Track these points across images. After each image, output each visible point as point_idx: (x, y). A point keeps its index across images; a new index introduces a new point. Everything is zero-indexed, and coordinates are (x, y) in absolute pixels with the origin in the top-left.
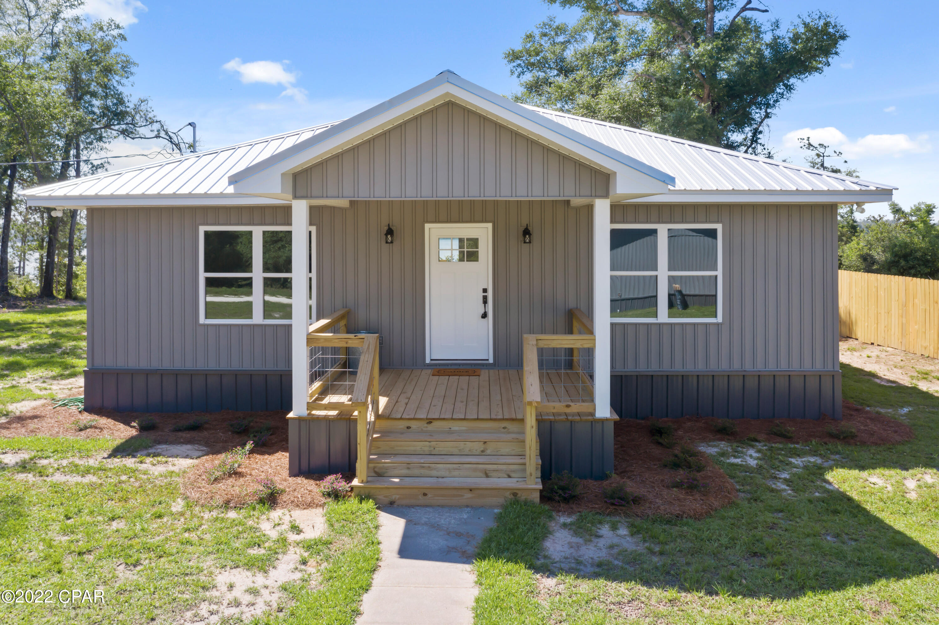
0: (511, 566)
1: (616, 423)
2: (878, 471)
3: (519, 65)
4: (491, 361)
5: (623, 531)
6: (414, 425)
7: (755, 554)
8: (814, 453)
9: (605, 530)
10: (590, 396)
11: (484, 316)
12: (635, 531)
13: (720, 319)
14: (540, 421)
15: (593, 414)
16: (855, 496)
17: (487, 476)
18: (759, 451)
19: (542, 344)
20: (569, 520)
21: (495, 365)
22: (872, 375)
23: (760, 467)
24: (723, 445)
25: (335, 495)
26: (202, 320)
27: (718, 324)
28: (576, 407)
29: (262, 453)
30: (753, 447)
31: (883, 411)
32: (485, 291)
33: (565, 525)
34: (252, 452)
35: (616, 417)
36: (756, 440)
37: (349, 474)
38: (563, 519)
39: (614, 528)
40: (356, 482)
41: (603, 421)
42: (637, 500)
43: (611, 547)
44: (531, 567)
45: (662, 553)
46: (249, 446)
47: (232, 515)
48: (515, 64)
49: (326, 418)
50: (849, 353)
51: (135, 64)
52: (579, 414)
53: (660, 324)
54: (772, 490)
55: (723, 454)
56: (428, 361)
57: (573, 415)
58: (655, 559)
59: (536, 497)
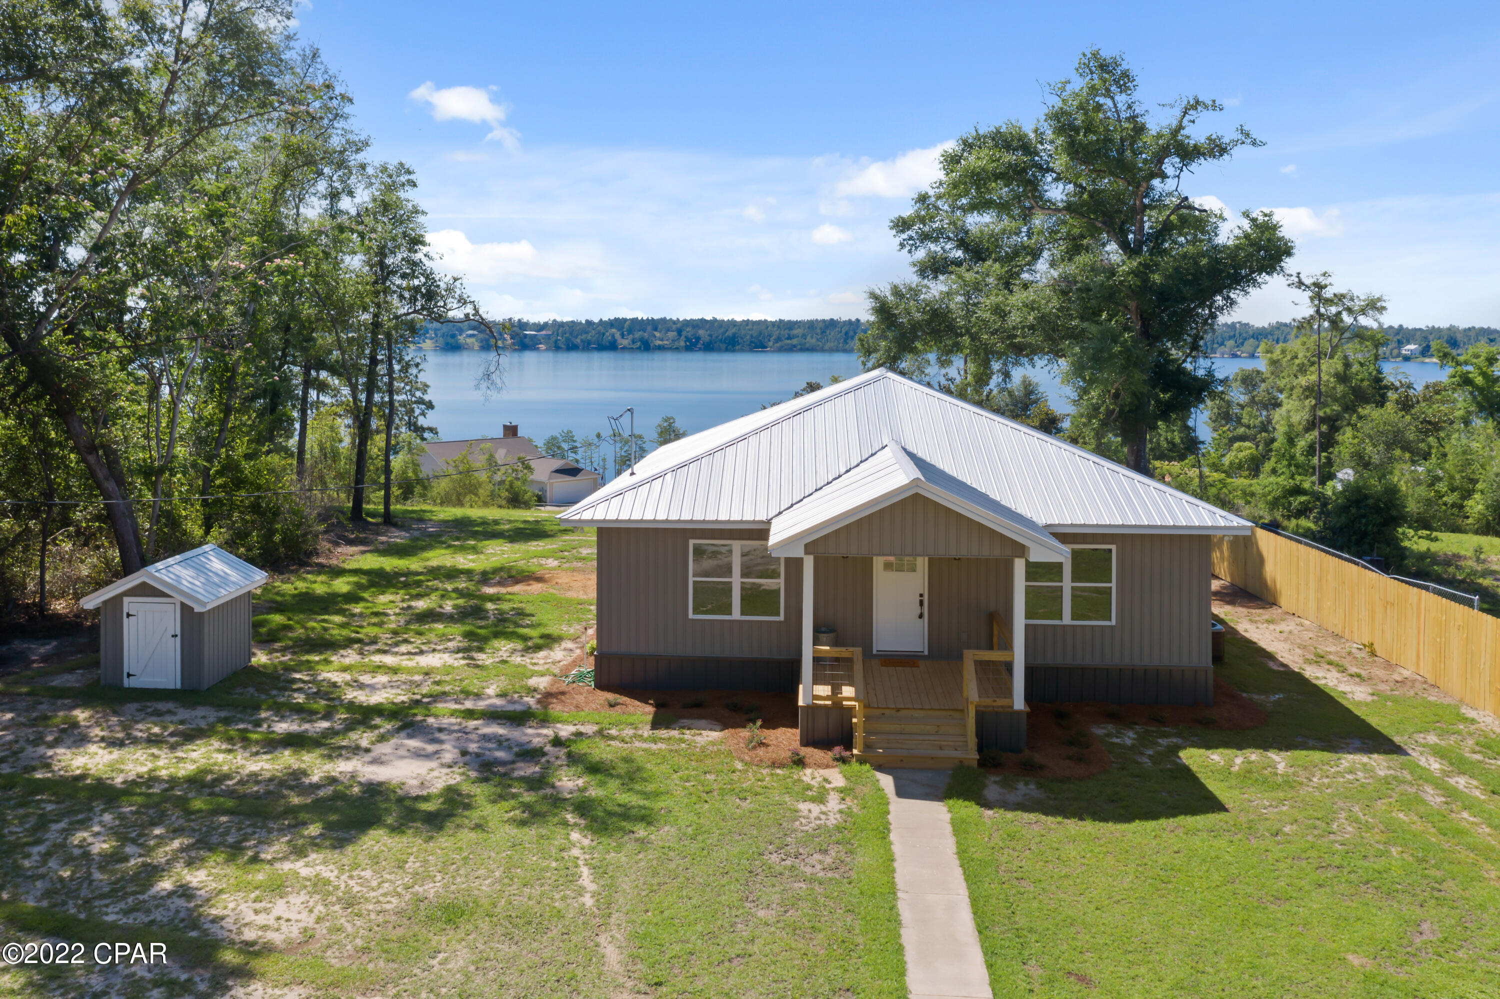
0: (967, 803)
1: (1028, 714)
2: (1220, 750)
3: (911, 238)
4: (926, 653)
5: (1032, 787)
6: (887, 712)
7: (1112, 801)
8: (1178, 735)
9: (1021, 786)
10: (1009, 693)
11: (921, 616)
12: (1040, 786)
13: (1113, 622)
14: (977, 712)
15: (1012, 707)
16: (1194, 768)
17: (941, 749)
18: (1136, 733)
19: (977, 658)
20: (997, 779)
21: (930, 656)
22: (1270, 656)
23: (1133, 746)
24: (1111, 728)
25: (843, 760)
26: (691, 615)
27: (1112, 627)
28: (1001, 702)
29: (768, 728)
30: (1132, 729)
31: (1256, 697)
32: (921, 595)
33: (995, 782)
34: (761, 727)
35: (1028, 709)
36: (1136, 724)
37: (849, 746)
38: (993, 778)
39: (1026, 784)
40: (855, 751)
41: (1019, 712)
42: (1041, 767)
43: (1025, 795)
44: (978, 804)
45: (1055, 799)
46: (759, 723)
47: (778, 771)
48: (905, 236)
49: (825, 706)
50: (1265, 625)
51: (423, 213)
52: (1002, 707)
53: (1064, 626)
54: (1137, 763)
55: (1108, 735)
56: (874, 652)
57: (998, 707)
58: (1051, 802)
59: (975, 764)
